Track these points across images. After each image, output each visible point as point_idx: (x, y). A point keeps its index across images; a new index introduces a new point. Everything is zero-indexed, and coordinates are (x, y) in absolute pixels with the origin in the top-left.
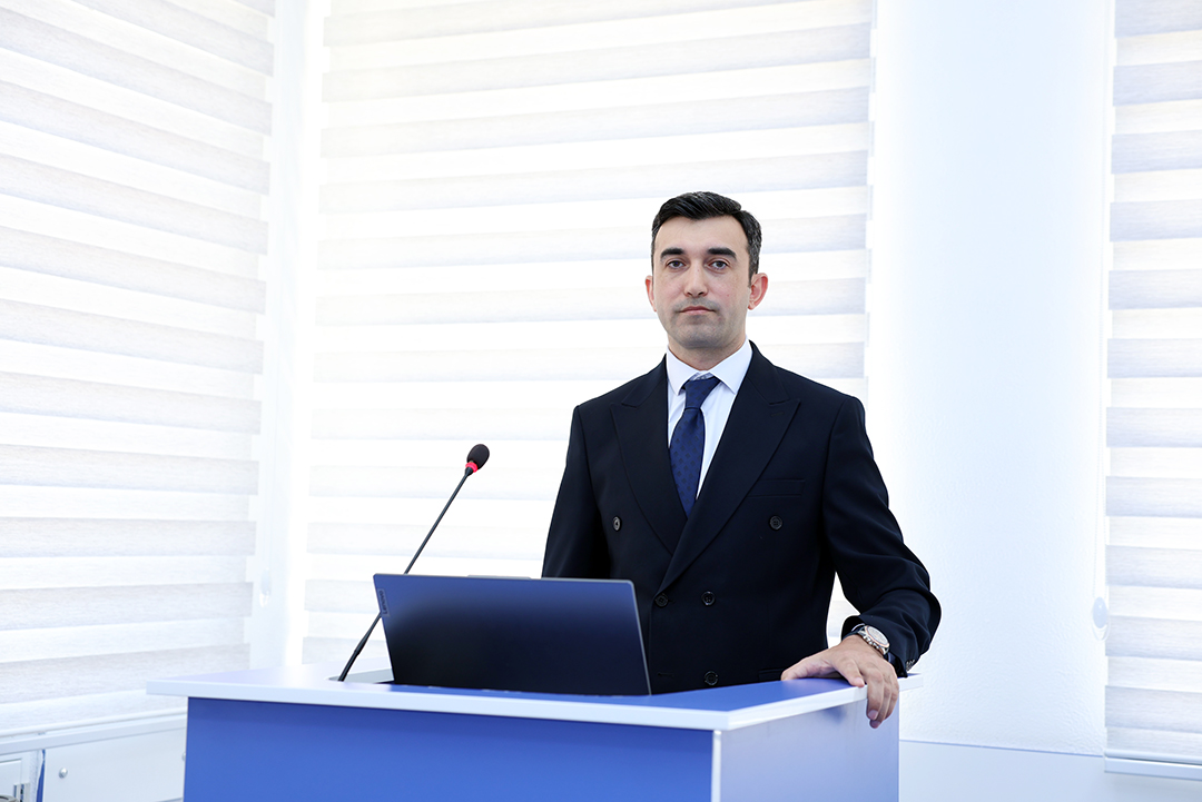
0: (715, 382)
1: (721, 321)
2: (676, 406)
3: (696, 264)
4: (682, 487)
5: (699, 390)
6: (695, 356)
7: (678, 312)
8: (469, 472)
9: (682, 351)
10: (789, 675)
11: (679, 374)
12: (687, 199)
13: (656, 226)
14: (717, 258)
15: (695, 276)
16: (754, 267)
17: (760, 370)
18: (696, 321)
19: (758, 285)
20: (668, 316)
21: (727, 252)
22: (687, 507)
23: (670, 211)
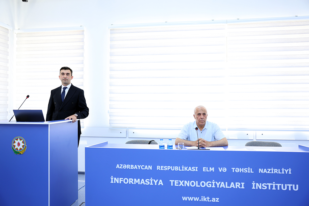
0: (67, 88)
1: (68, 81)
2: (62, 90)
3: (65, 75)
4: (62, 99)
5: (65, 88)
6: (64, 85)
7: (63, 80)
8: (27, 98)
9: (63, 84)
10: (65, 119)
11: (63, 87)
12: (64, 67)
13: (60, 70)
14: (68, 74)
15: (65, 76)
16: (72, 75)
17: (72, 86)
18: (65, 81)
19: (72, 77)
20: (62, 80)
21: (69, 74)
22: (63, 101)
23: (62, 69)
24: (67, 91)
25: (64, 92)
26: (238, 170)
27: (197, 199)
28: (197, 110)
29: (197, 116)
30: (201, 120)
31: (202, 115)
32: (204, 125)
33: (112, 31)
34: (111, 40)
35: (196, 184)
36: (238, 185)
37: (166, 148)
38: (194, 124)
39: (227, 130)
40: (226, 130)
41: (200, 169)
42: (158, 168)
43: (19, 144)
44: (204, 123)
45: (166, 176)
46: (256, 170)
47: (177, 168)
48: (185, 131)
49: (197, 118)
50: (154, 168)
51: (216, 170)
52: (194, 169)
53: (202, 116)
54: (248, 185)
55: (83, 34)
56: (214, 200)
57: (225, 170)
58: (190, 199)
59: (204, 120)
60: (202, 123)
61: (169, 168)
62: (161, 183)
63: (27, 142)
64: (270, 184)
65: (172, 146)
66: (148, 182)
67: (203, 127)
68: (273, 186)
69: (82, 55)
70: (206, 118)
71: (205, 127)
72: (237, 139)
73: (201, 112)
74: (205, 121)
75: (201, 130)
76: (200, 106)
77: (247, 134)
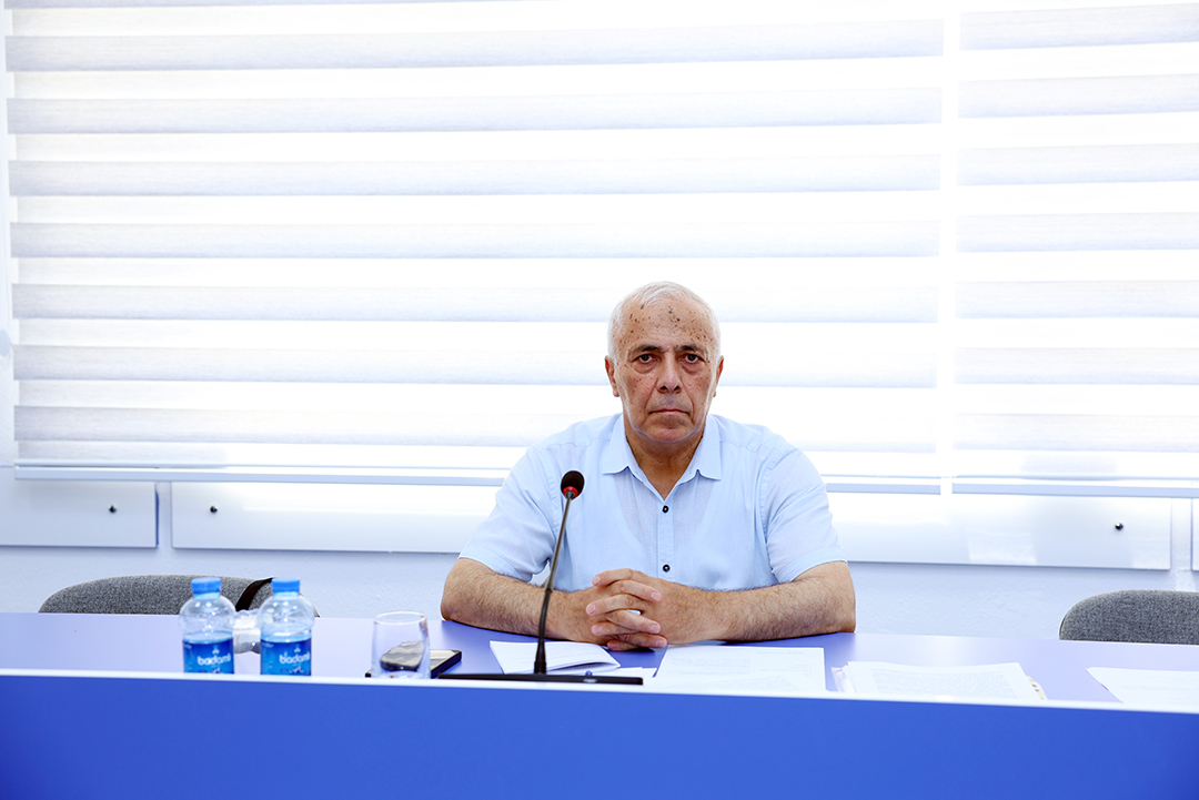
28: (632, 320)
29: (633, 371)
30: (657, 400)
31: (669, 358)
32: (690, 447)
38: (604, 440)
39: (946, 488)
40: (936, 491)
44: (682, 433)
48: (531, 503)
49: (632, 384)
53: (670, 372)
59: (683, 400)
60: (670, 424)
65: (305, 646)
67: (680, 461)
70: (704, 385)
72: (1032, 561)
73: (667, 338)
74: (693, 416)
75: (664, 492)
76: (651, 289)
77: (1119, 528)
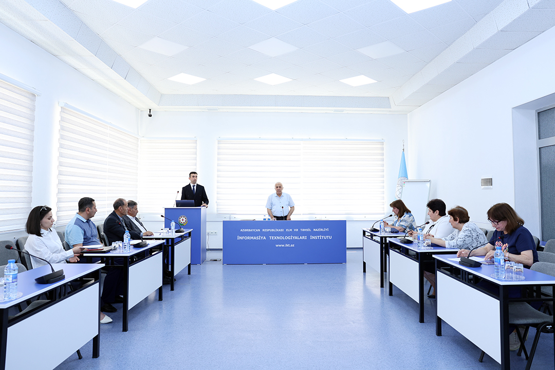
0: (195, 185)
2: (192, 187)
4: (194, 193)
11: (191, 184)
15: (195, 178)
17: (198, 185)
18: (195, 181)
22: (194, 195)
23: (191, 173)
24: (195, 188)
25: (194, 188)
26: (303, 230)
27: (283, 246)
33: (219, 142)
34: (219, 149)
35: (283, 238)
36: (303, 237)
37: (267, 220)
41: (285, 230)
42: (263, 230)
43: (183, 220)
45: (267, 234)
46: (312, 230)
47: (273, 230)
50: (261, 230)
51: (293, 230)
52: (282, 230)
54: (308, 237)
55: (196, 143)
56: (292, 246)
57: (297, 230)
58: (280, 246)
61: (269, 230)
62: (264, 238)
63: (188, 218)
64: (318, 237)
66: (257, 238)
68: (320, 237)
69: (196, 159)
71: (282, 195)
